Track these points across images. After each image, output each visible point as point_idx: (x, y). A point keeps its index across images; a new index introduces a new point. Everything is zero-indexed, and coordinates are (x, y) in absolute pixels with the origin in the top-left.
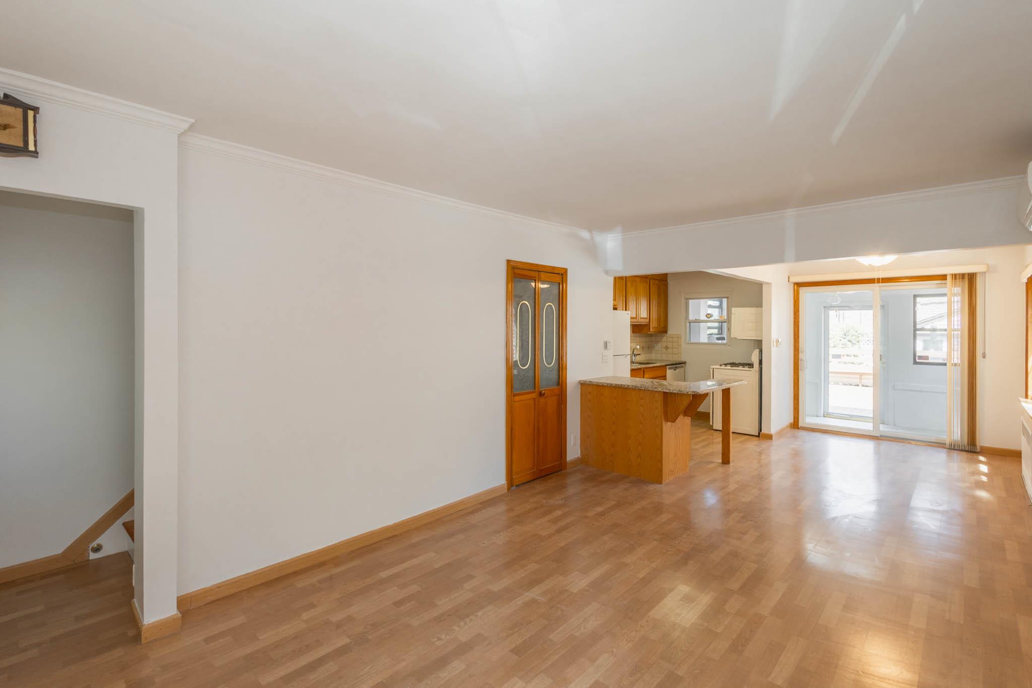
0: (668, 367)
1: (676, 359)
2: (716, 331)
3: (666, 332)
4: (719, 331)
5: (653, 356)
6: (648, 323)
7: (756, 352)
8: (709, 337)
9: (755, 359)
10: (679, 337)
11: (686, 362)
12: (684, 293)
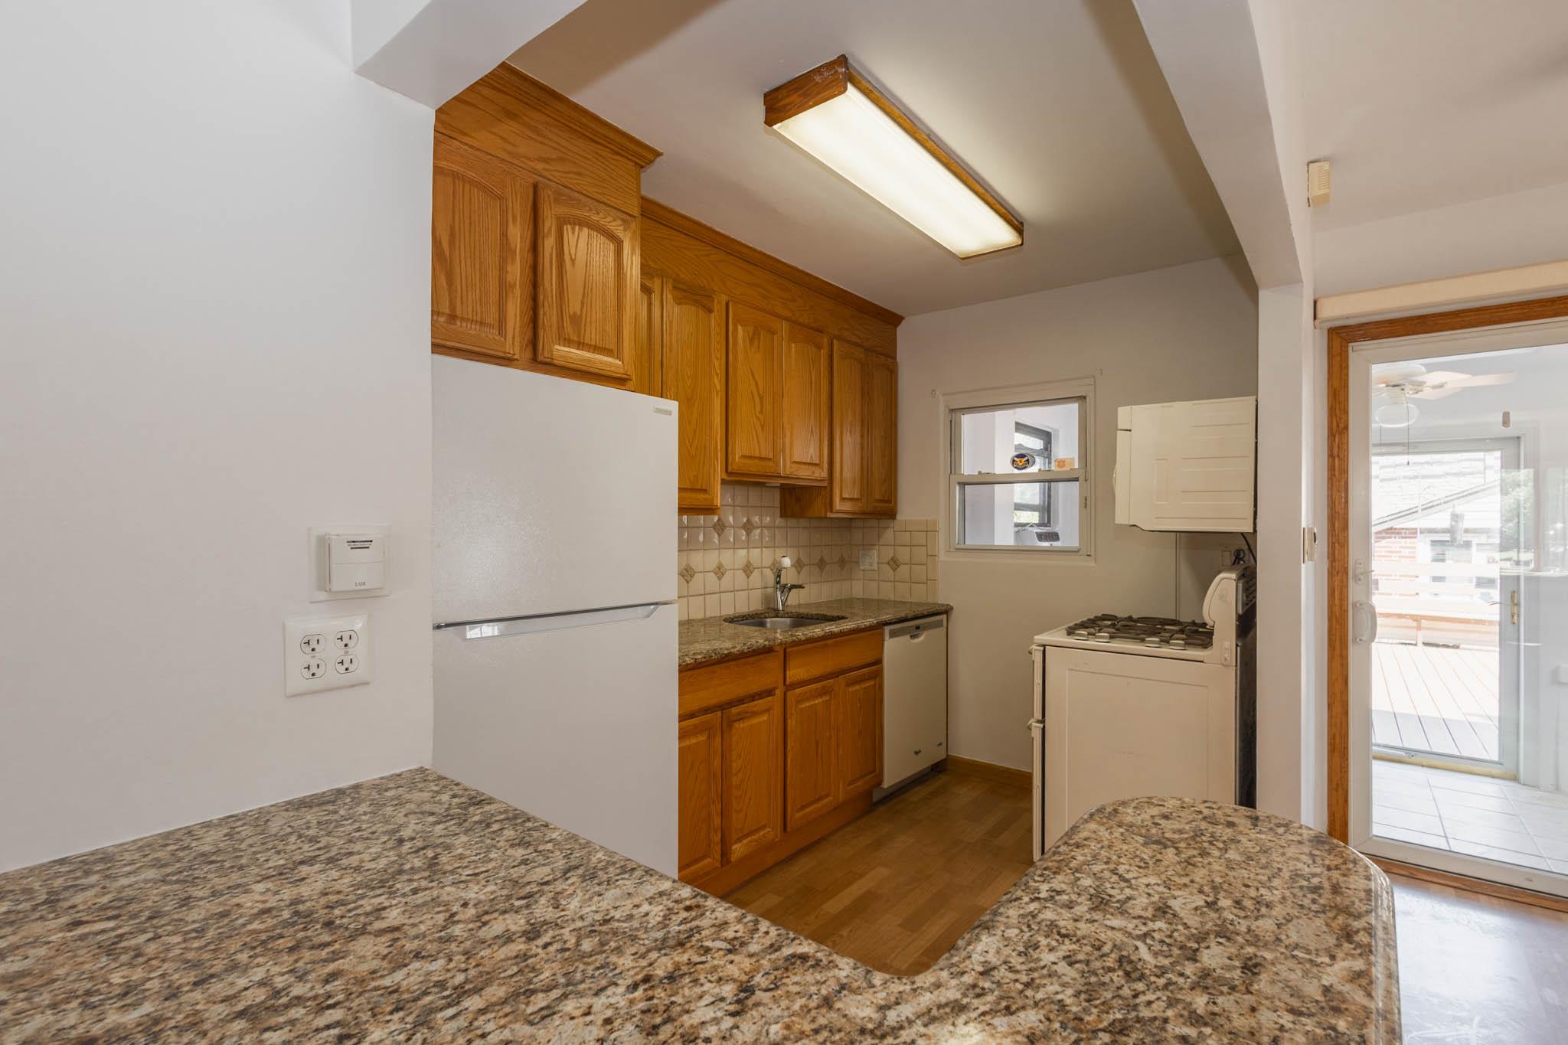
0: (887, 629)
1: (919, 596)
2: (1033, 517)
3: (891, 514)
4: (1041, 517)
5: (857, 589)
6: (825, 484)
7: (1225, 586)
8: (1017, 533)
9: (1219, 612)
10: (930, 530)
11: (952, 608)
12: (944, 395)
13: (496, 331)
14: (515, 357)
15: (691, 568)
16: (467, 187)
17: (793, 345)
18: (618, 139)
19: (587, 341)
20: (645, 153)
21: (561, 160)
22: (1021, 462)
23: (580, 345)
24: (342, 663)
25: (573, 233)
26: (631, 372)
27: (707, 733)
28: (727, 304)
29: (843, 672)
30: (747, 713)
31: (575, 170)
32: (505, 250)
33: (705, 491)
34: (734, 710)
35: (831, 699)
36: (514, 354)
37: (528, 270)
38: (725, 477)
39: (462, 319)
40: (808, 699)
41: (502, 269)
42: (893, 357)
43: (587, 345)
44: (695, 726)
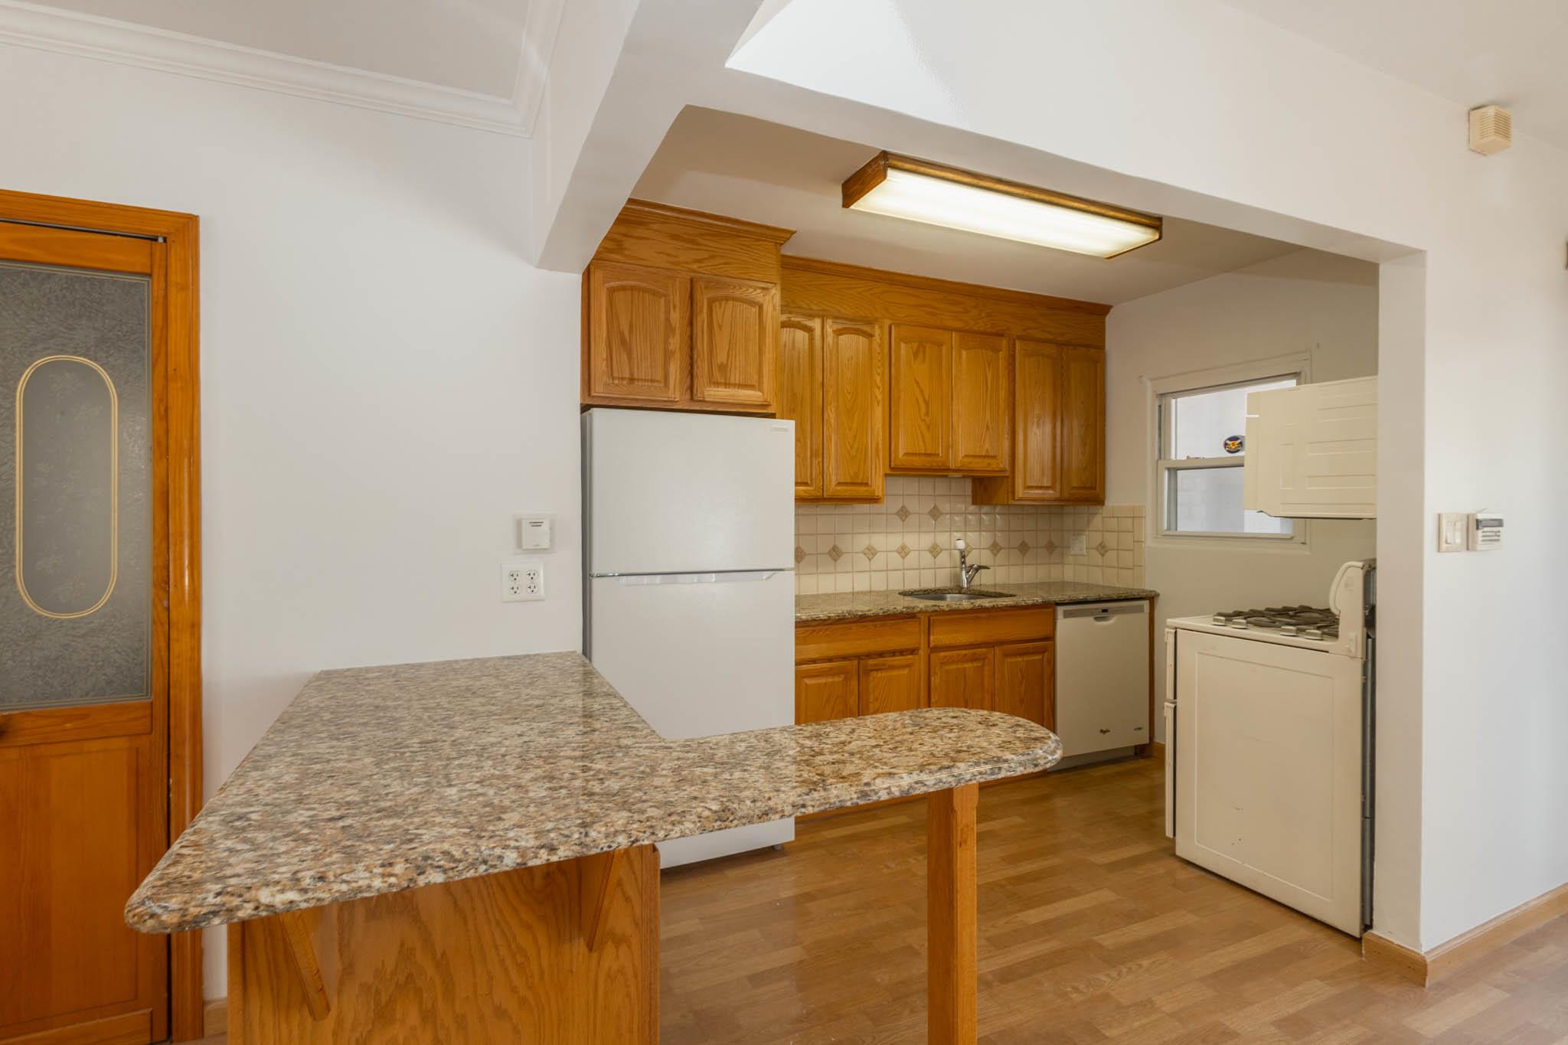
0: (1060, 610)
1: (1124, 582)
3: (1099, 501)
6: (1007, 474)
7: (1351, 574)
9: (1346, 604)
10: (1136, 516)
11: (1158, 595)
12: (1152, 380)
13: (662, 385)
14: (676, 400)
15: (873, 548)
16: (641, 294)
17: (964, 353)
18: (758, 231)
19: (732, 381)
20: (783, 235)
21: (712, 257)
22: (1232, 445)
23: (727, 385)
24: (530, 587)
25: (720, 307)
26: (770, 399)
27: (843, 676)
28: (890, 327)
29: (1001, 643)
30: (884, 665)
31: (722, 261)
32: (669, 329)
33: (866, 484)
34: (871, 662)
35: (983, 665)
36: (675, 398)
37: (686, 338)
38: (889, 472)
39: (638, 380)
40: (958, 662)
41: (666, 343)
42: (1101, 347)
43: (732, 384)
44: (831, 669)
